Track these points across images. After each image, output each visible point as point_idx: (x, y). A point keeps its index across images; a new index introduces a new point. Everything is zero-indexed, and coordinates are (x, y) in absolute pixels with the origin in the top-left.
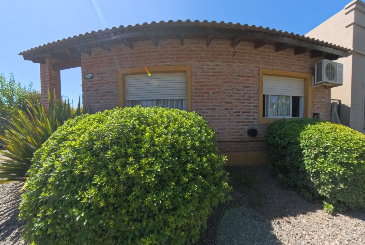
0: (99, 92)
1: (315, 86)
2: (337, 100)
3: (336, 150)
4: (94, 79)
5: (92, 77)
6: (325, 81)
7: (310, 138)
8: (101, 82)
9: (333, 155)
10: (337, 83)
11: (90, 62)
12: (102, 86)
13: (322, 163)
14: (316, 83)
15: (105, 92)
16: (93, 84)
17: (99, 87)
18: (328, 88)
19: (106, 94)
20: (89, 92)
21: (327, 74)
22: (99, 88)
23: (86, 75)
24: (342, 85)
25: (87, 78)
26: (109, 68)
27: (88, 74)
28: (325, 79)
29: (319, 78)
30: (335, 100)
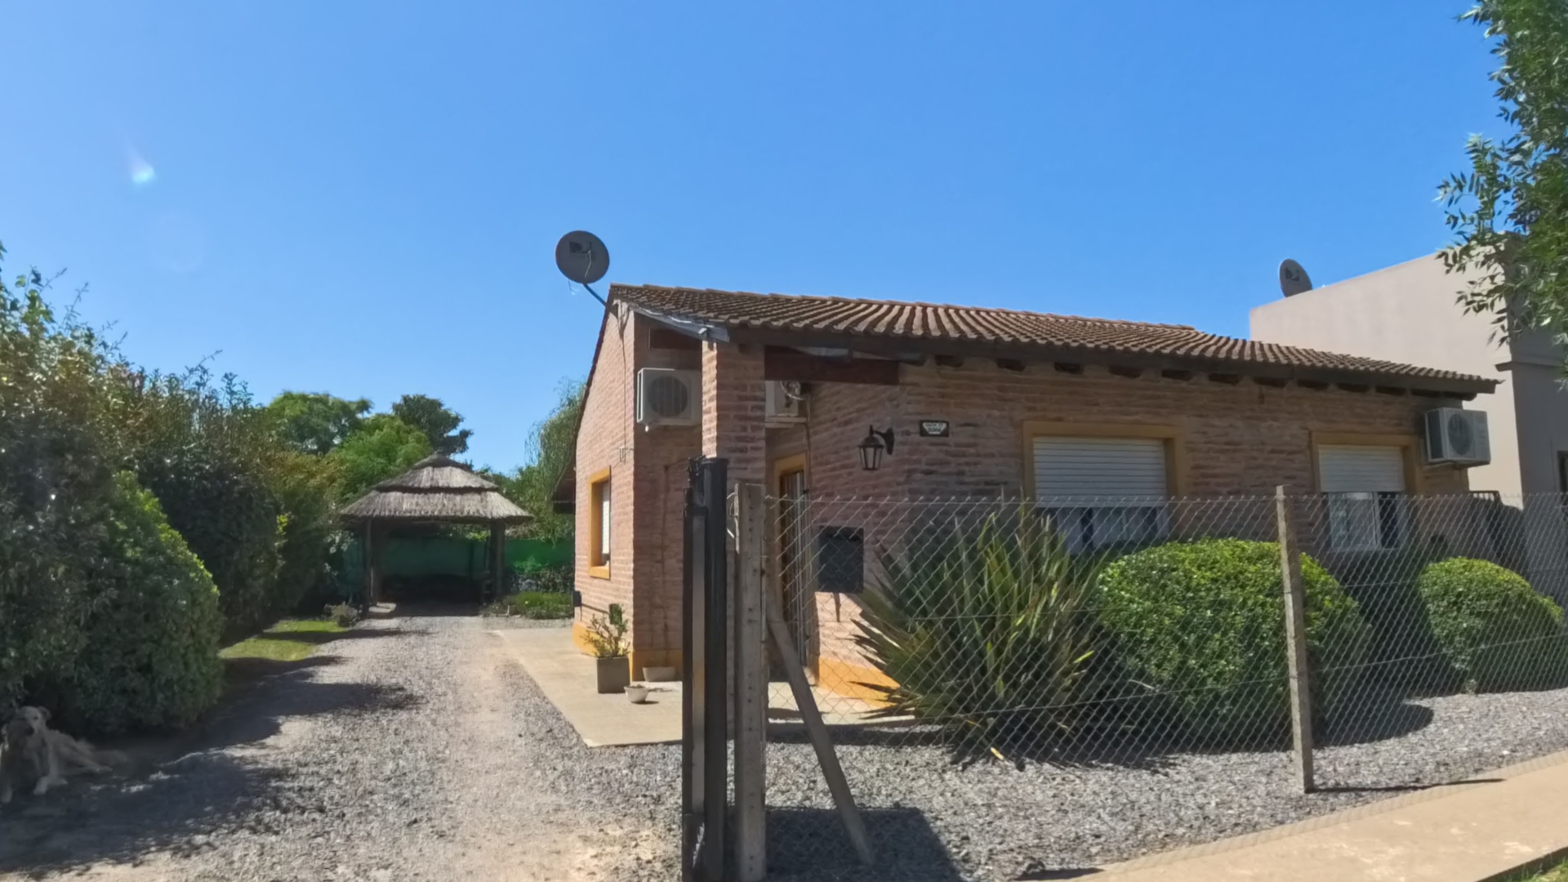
0: (967, 479)
1: (1428, 467)
2: (1489, 492)
3: (1470, 597)
4: (951, 439)
5: (945, 434)
6: (1450, 458)
7: (1435, 584)
8: (972, 450)
9: (1468, 605)
10: (1478, 458)
11: (938, 387)
12: (976, 464)
13: (1455, 618)
14: (1431, 460)
15: (986, 483)
16: (947, 453)
17: (967, 464)
18: (1462, 468)
19: (988, 487)
20: (933, 478)
21: (1453, 440)
22: (966, 468)
23: (925, 425)
24: (1486, 462)
25: (930, 433)
26: (996, 413)
27: (932, 421)
28: (1449, 453)
29: (1437, 451)
30: (1484, 492)
